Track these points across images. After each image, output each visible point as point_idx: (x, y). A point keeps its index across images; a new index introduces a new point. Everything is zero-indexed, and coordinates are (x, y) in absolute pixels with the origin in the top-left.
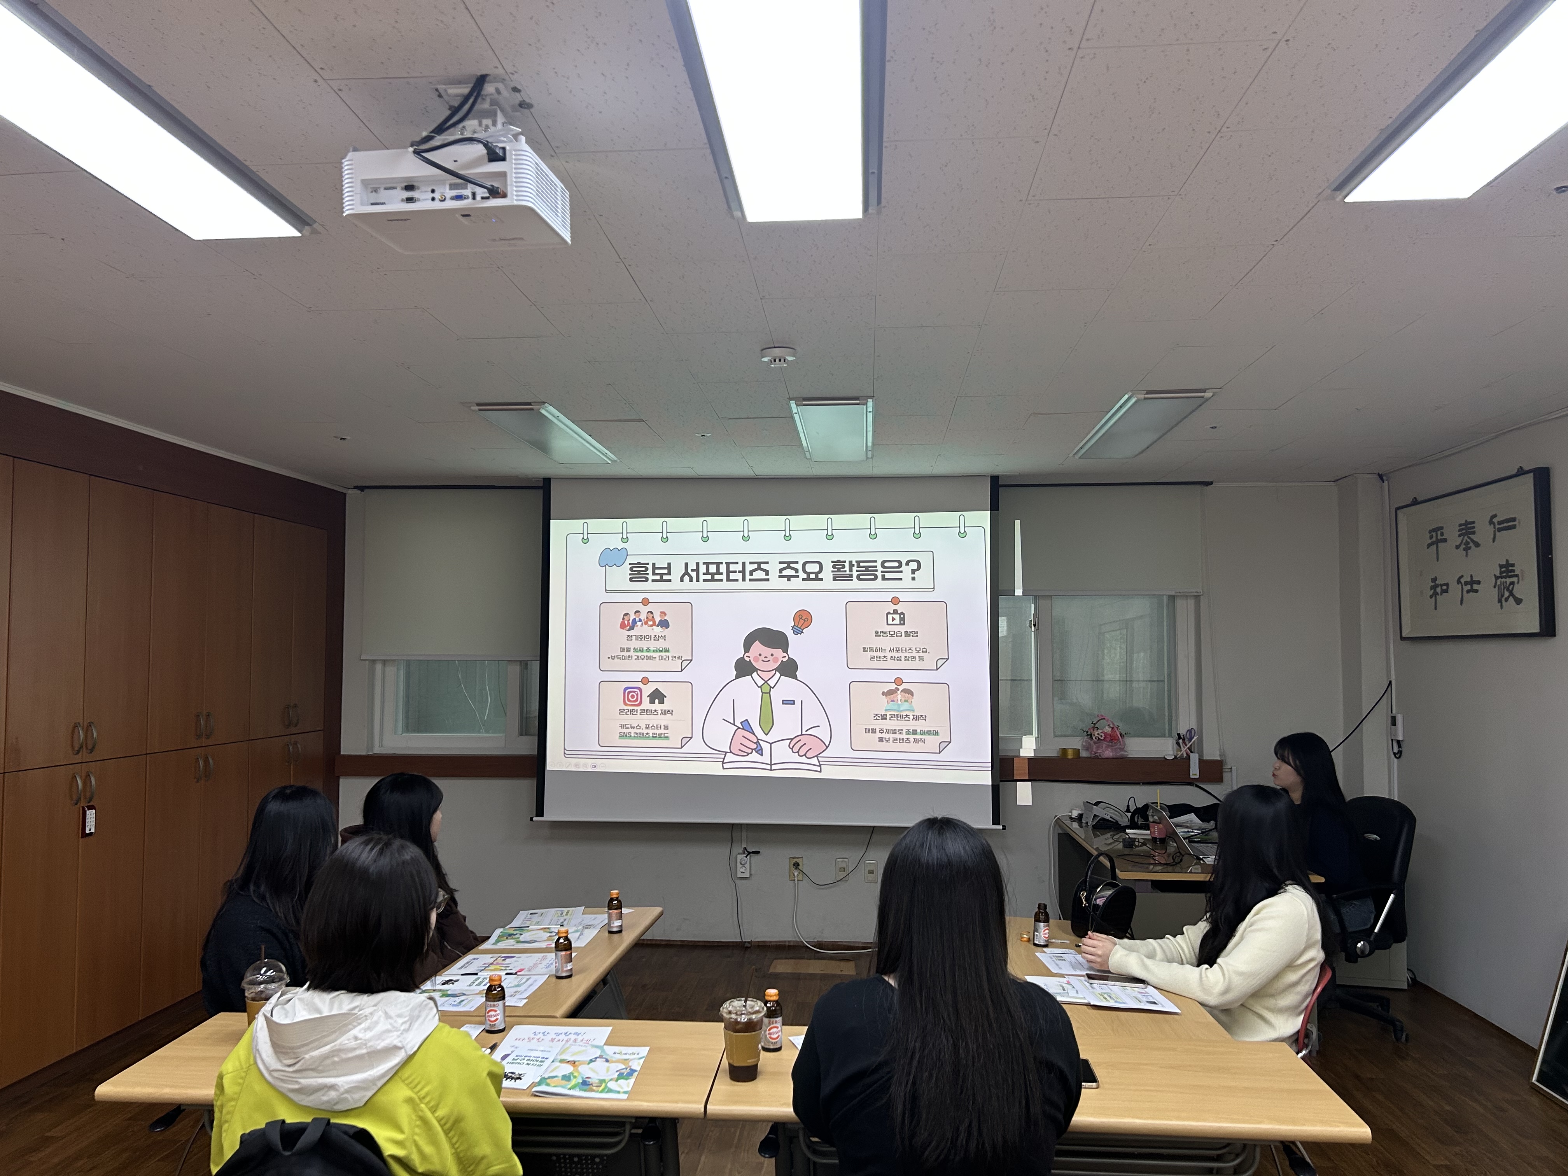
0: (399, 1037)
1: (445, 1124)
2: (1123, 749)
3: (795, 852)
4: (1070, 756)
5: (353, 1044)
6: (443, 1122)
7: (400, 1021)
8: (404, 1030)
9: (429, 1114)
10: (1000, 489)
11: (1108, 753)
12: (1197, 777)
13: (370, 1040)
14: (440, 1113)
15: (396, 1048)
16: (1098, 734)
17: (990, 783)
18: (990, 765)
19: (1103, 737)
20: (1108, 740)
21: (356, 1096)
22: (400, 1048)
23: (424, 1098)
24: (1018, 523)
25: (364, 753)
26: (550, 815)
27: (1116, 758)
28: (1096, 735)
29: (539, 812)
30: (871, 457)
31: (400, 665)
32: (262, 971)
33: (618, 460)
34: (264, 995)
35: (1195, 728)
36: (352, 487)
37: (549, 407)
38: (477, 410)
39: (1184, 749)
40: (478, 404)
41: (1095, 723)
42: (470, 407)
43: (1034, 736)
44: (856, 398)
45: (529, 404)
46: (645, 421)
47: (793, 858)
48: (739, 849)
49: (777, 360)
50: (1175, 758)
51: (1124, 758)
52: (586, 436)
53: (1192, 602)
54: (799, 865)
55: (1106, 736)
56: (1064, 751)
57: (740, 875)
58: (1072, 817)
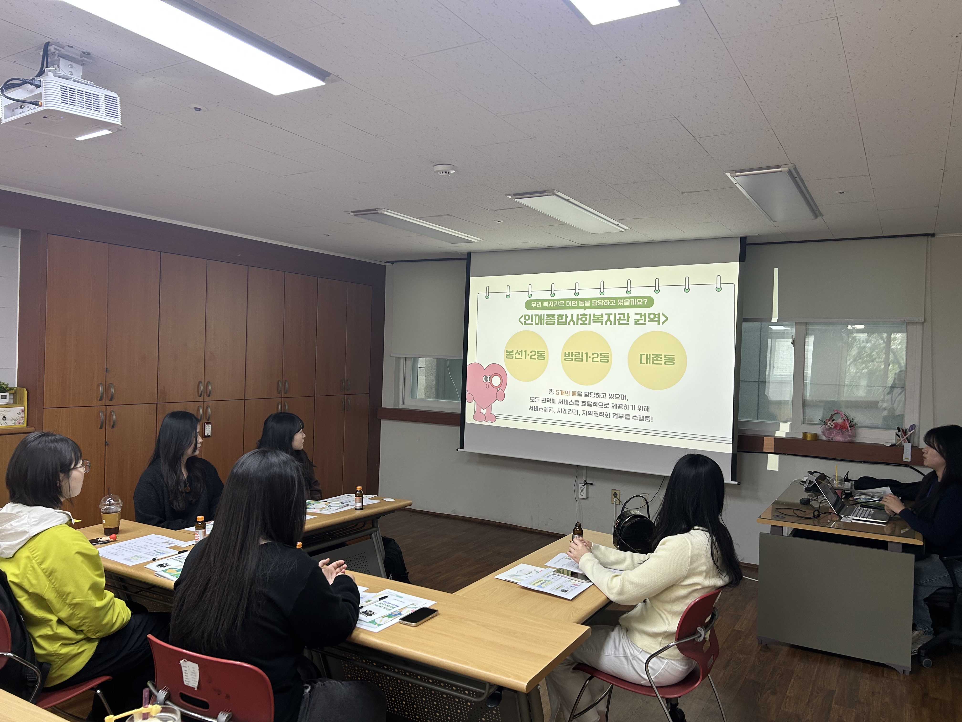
0: (28, 527)
1: (46, 572)
2: (855, 436)
3: (617, 487)
4: (809, 438)
5: (10, 527)
6: (44, 571)
7: (33, 520)
8: (33, 525)
9: (36, 566)
10: (747, 246)
11: (839, 438)
12: (909, 460)
13: (16, 527)
14: (43, 566)
15: (25, 532)
16: (830, 424)
17: (731, 453)
18: (731, 440)
19: (834, 426)
20: (838, 428)
21: (8, 552)
23: (35, 557)
24: (776, 270)
25: (392, 407)
26: (466, 449)
27: (845, 442)
28: (828, 424)
29: (462, 447)
30: (630, 229)
31: (415, 361)
32: (108, 500)
33: (482, 240)
34: (107, 511)
35: (917, 424)
36: (387, 262)
37: (388, 211)
38: (355, 215)
39: (902, 439)
40: (352, 212)
41: (832, 416)
42: (350, 213)
43: (789, 423)
44: (544, 192)
45: (375, 210)
46: (452, 215)
47: (614, 490)
48: (581, 480)
49: (444, 172)
50: (893, 445)
51: (852, 442)
52: (439, 226)
53: (919, 328)
54: (617, 495)
55: (836, 425)
56: (805, 435)
57: (580, 496)
58: (803, 482)
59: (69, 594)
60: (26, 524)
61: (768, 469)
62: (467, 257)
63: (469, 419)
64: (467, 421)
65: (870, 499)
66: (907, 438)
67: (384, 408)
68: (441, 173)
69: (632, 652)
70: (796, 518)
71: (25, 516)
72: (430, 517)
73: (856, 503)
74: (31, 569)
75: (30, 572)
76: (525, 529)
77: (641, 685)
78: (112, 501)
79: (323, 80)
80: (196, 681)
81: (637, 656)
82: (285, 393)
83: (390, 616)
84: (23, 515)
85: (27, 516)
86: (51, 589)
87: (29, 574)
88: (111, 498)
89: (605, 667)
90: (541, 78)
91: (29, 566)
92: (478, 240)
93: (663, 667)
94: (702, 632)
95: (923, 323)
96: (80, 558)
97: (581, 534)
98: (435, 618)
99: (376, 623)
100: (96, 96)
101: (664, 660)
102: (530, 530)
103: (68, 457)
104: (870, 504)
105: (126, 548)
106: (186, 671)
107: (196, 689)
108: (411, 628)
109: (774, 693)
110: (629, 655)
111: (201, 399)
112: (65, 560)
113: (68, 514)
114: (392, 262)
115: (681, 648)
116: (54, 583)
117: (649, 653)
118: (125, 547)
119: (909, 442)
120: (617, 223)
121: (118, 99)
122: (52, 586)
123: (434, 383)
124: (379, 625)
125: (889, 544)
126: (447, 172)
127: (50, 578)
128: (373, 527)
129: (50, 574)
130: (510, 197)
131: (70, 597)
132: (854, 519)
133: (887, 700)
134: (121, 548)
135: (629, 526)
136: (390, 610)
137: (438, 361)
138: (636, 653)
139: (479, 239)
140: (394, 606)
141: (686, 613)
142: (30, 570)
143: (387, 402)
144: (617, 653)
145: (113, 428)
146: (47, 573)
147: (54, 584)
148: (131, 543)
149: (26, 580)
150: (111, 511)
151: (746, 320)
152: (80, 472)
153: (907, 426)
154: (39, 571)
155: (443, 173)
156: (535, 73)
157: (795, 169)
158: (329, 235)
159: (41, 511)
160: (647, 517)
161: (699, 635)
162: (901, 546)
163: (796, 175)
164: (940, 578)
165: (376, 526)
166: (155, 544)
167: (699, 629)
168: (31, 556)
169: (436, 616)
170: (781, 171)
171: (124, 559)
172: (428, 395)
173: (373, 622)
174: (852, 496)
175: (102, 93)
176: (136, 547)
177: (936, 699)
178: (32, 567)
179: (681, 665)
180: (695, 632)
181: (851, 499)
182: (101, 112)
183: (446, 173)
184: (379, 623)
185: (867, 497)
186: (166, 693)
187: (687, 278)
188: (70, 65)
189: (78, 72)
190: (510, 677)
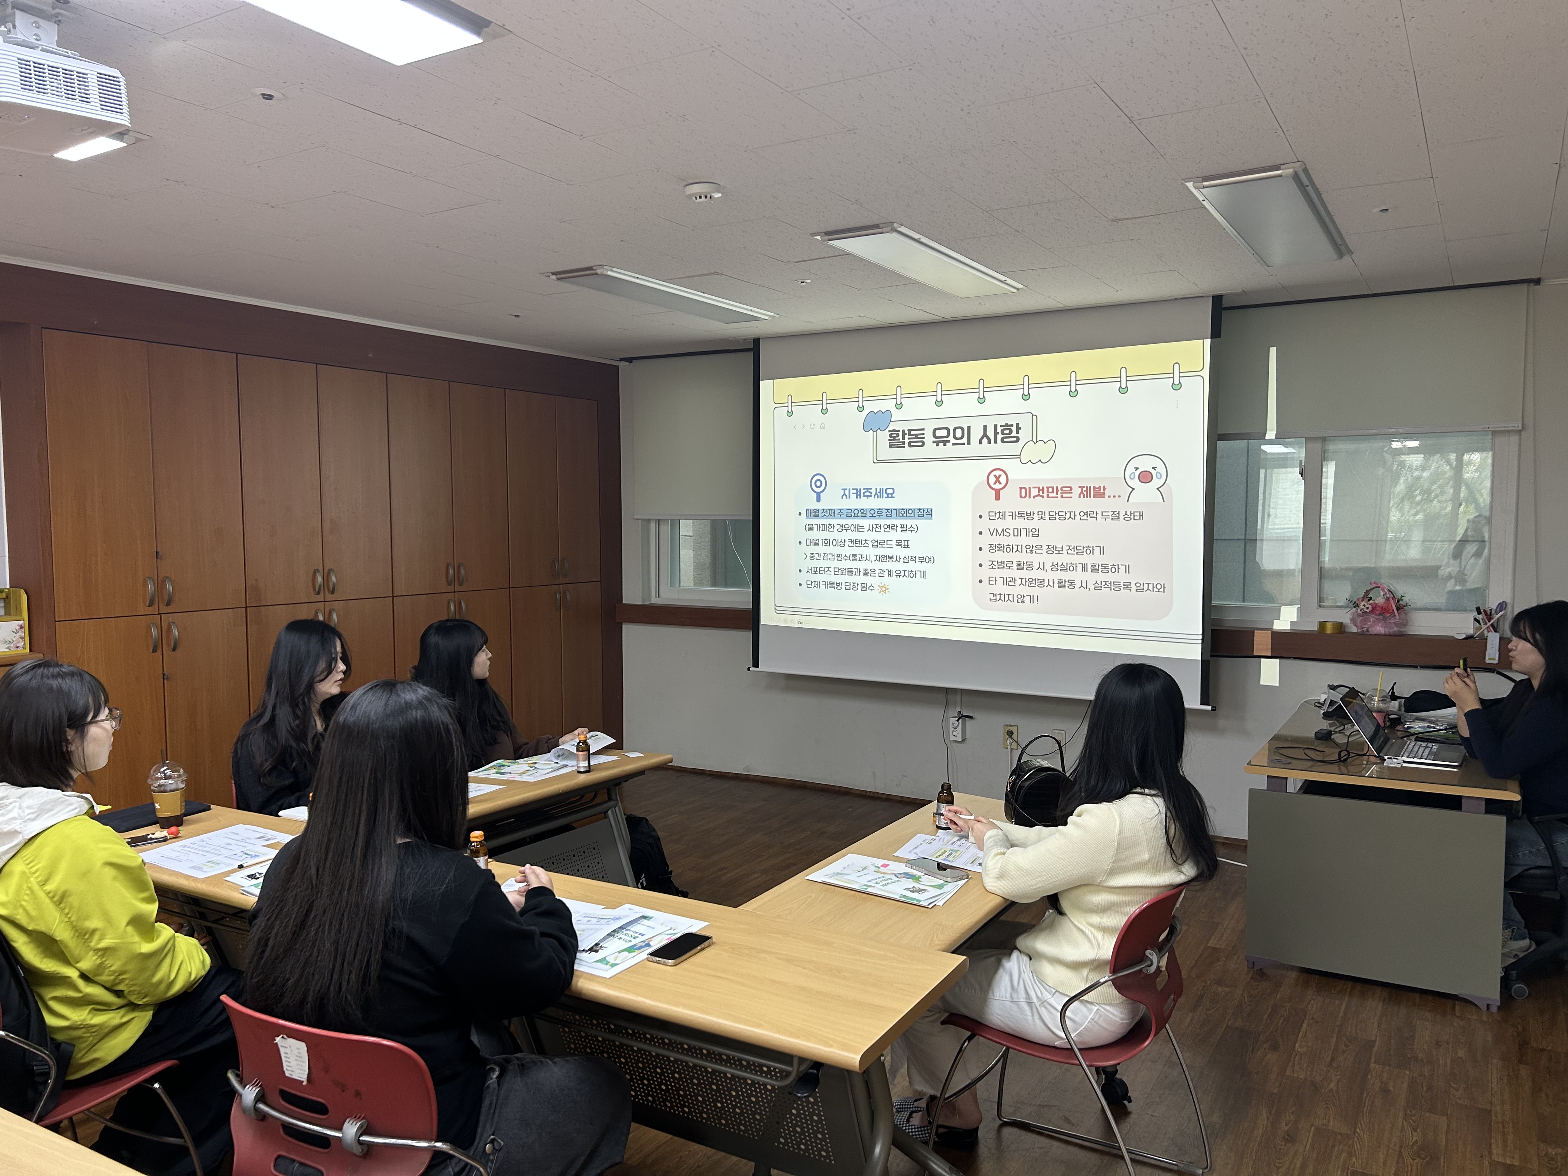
0: (20, 824)
1: (53, 897)
2: (1405, 625)
3: (1011, 720)
4: (1329, 630)
6: (51, 895)
7: (28, 811)
8: (28, 819)
9: (36, 887)
10: (1223, 312)
11: (1379, 629)
12: (1496, 662)
14: (49, 887)
15: (16, 833)
16: (1364, 606)
17: (1200, 658)
18: (1200, 637)
19: (1370, 608)
20: (1378, 613)
22: (20, 833)
23: (34, 873)
24: (1273, 351)
25: (640, 603)
26: (762, 667)
27: (1389, 635)
28: (1362, 607)
29: (756, 664)
30: (1025, 288)
31: (675, 524)
32: (162, 770)
33: (777, 316)
34: (162, 789)
35: (1509, 601)
36: (621, 360)
37: (614, 269)
38: (558, 279)
39: (1484, 627)
40: (553, 274)
41: (1367, 592)
42: (549, 276)
43: (1296, 607)
44: (877, 226)
45: (591, 268)
46: (722, 274)
47: (1007, 726)
48: (953, 712)
49: (703, 197)
50: (1469, 638)
51: (1402, 635)
52: (702, 294)
53: (1514, 439)
54: (1012, 733)
55: (1374, 608)
56: (1322, 625)
57: (952, 738)
58: (1319, 703)
59: (94, 931)
60: (15, 818)
61: (1261, 683)
62: (754, 346)
63: (767, 617)
64: (763, 621)
65: (1431, 727)
66: (1492, 625)
67: (626, 605)
68: (698, 198)
69: (1039, 995)
70: (1310, 763)
71: (13, 805)
72: (709, 778)
73: (1408, 734)
74: (28, 892)
75: (26, 898)
76: (864, 793)
77: (1055, 1048)
78: (169, 772)
79: (478, 33)
80: (305, 1071)
81: (1048, 1000)
82: (461, 584)
83: (630, 949)
84: (11, 803)
85: (17, 804)
86: (63, 925)
87: (25, 901)
88: (166, 768)
89: (996, 1019)
90: (859, 18)
91: (25, 887)
92: (769, 316)
93: (1090, 1017)
94: (1154, 958)
95: (1520, 431)
96: (110, 872)
97: (950, 802)
98: (708, 950)
99: (608, 963)
100: (83, 76)
101: (1093, 1007)
102: (871, 795)
103: (81, 703)
104: (1432, 736)
105: (196, 849)
106: (286, 1053)
107: (305, 1083)
108: (666, 968)
109: (1275, 1047)
110: (1035, 1000)
111: (320, 597)
112: (85, 875)
113: (86, 799)
114: (630, 360)
115: (1118, 985)
116: (68, 914)
117: (1067, 996)
118: (192, 848)
119: (1496, 631)
120: (1003, 278)
121: (121, 80)
122: (66, 920)
123: (708, 561)
124: (613, 965)
125: (1463, 801)
126: (708, 197)
127: (62, 905)
128: (610, 799)
129: (61, 899)
130: (819, 238)
131: (96, 937)
132: (1405, 762)
133: (1461, 1053)
134: (187, 849)
135: (1031, 787)
136: (630, 941)
137: (714, 523)
138: (1047, 996)
139: (772, 314)
140: (636, 935)
141: (1125, 929)
142: (27, 895)
143: (631, 595)
144: (1015, 996)
145: (174, 650)
146: (55, 899)
147: (69, 916)
148: (202, 841)
149: (21, 910)
150: (168, 789)
151: (1223, 437)
153: (1492, 604)
154: (42, 895)
155: (700, 197)
156: (849, 9)
157: (1306, 171)
158: (518, 316)
159: (40, 794)
160: (1061, 770)
161: (1149, 963)
162: (1484, 803)
163: (1305, 181)
165: (614, 797)
166: (243, 841)
167: (1148, 952)
168: (27, 871)
169: (709, 946)
170: (1280, 176)
171: (191, 867)
172: (698, 581)
173: (603, 961)
174: (1402, 723)
175: (92, 69)
176: (212, 847)
177: (1543, 1050)
178: (30, 889)
179: (1121, 1013)
180: (1143, 958)
181: (1399, 728)
182: (92, 103)
183: (706, 197)
184: (612, 962)
185: (1426, 725)
186: (258, 1090)
187: (1124, 369)
188: (35, 22)
189: (49, 34)
190: (831, 1046)
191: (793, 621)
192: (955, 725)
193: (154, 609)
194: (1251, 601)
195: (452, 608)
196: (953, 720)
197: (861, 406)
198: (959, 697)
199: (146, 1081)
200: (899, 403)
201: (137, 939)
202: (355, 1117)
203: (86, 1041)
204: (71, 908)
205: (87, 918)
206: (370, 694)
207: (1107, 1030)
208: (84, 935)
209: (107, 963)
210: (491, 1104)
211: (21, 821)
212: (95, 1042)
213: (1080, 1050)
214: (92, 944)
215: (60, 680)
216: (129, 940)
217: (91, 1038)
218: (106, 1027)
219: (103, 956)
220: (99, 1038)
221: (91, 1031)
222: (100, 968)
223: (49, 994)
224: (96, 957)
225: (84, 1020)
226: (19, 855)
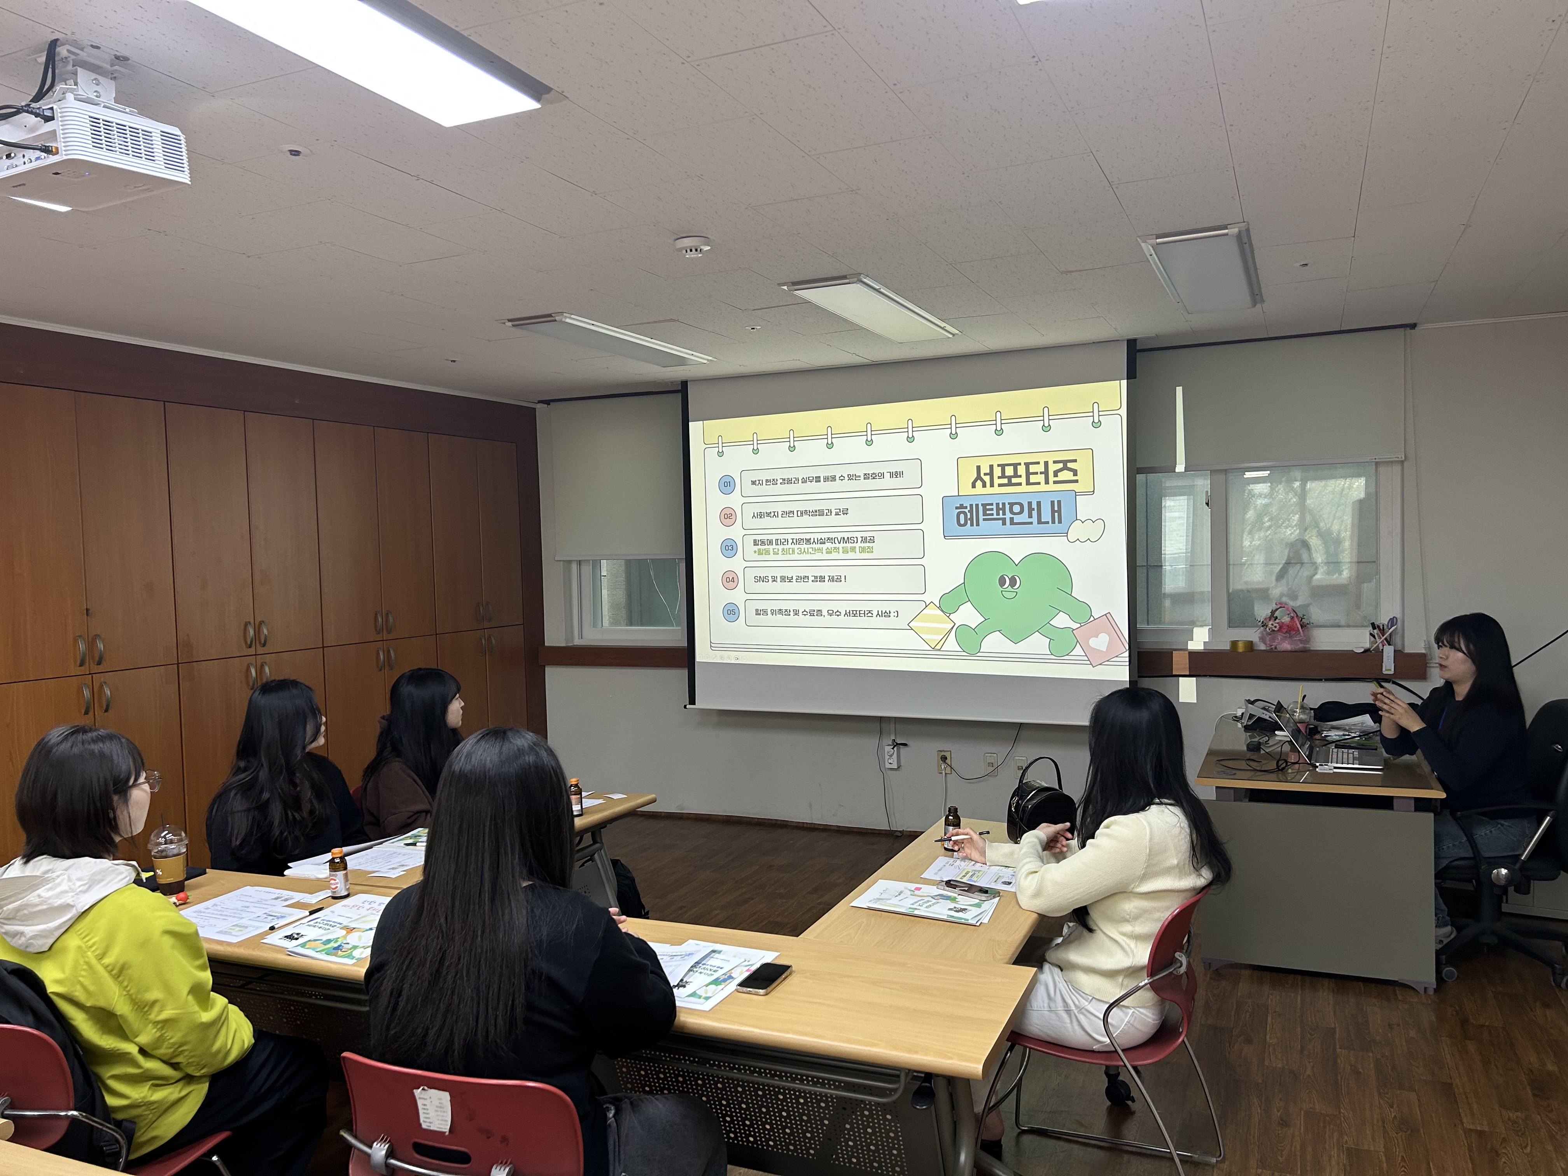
0: (73, 897)
1: (112, 970)
2: (1307, 641)
3: (945, 745)
4: (1241, 648)
6: (110, 968)
7: (79, 883)
8: (80, 891)
9: (94, 961)
10: (1138, 354)
11: (1286, 646)
12: (1392, 673)
14: (107, 961)
16: (1272, 625)
18: (1127, 659)
19: (1278, 627)
20: (1284, 631)
22: (73, 906)
23: (91, 947)
24: (1179, 390)
25: (563, 645)
26: (700, 704)
27: (1295, 651)
28: (1270, 626)
29: (692, 701)
30: (960, 333)
31: (596, 564)
32: (163, 835)
33: (715, 360)
34: (164, 854)
35: (1398, 616)
36: (539, 402)
37: (573, 316)
38: (513, 326)
39: (1379, 641)
40: (509, 320)
41: (1273, 612)
42: (504, 323)
43: (1208, 628)
44: (844, 277)
45: (550, 315)
46: (678, 321)
47: (941, 751)
48: (887, 741)
49: (694, 250)
50: (1367, 651)
51: (1305, 651)
52: (650, 340)
53: (1397, 469)
54: (946, 758)
55: (1281, 626)
56: (1234, 644)
57: (888, 766)
58: (1236, 717)
59: (155, 1002)
60: (66, 892)
62: (682, 389)
63: (702, 654)
64: (698, 659)
65: (1346, 735)
66: (1386, 639)
67: (548, 647)
68: (689, 251)
69: (1077, 1002)
70: (1249, 774)
71: (61, 877)
72: (641, 819)
73: (1326, 742)
74: (85, 967)
75: (83, 973)
76: (801, 825)
77: (1093, 1051)
78: (170, 837)
79: (538, 99)
80: (446, 1121)
81: (1086, 1007)
82: (389, 632)
83: (716, 982)
84: (58, 876)
85: (65, 877)
86: (122, 998)
87: (83, 976)
88: (167, 832)
89: (1034, 1028)
90: (901, 93)
91: (81, 962)
92: (708, 360)
93: (1126, 1020)
94: (1184, 960)
95: (1402, 462)
96: (168, 941)
99: (700, 997)
100: (147, 134)
101: (1129, 1010)
102: (808, 826)
104: (1347, 743)
105: (213, 914)
106: (425, 1105)
107: (446, 1134)
108: (756, 997)
109: (1249, 1041)
110: (1073, 1008)
111: (252, 651)
112: (144, 944)
113: (133, 866)
114: (548, 402)
115: (1154, 987)
116: (127, 987)
117: (1106, 1003)
118: (209, 913)
119: (1389, 644)
120: (942, 324)
121: (182, 138)
122: (125, 993)
123: (623, 601)
124: (707, 998)
125: (1395, 800)
126: (699, 250)
127: (121, 978)
128: (595, 842)
129: (119, 972)
130: (785, 288)
131: (156, 1009)
132: (1335, 768)
133: (1413, 1034)
134: (202, 914)
135: (1035, 807)
136: (712, 975)
137: (628, 563)
138: (1084, 1003)
139: (711, 358)
140: (715, 969)
141: (1160, 935)
142: (84, 970)
143: (554, 637)
144: (1052, 1005)
145: (106, 711)
146: (114, 972)
147: (129, 988)
148: (215, 905)
149: (78, 987)
150: (171, 854)
151: (1140, 471)
152: (144, 791)
153: (1384, 620)
154: (100, 969)
155: (691, 250)
156: (895, 85)
157: (1248, 230)
158: (454, 361)
159: (86, 865)
160: (1058, 788)
161: (1179, 965)
162: (1413, 802)
163: (1245, 240)
164: (1454, 845)
165: (599, 840)
166: (258, 902)
167: (1177, 955)
168: (83, 945)
170: (1227, 235)
171: (218, 932)
172: (615, 622)
173: (694, 995)
174: (1319, 732)
175: (156, 128)
176: (230, 911)
177: (1482, 1026)
178: (87, 963)
179: (1153, 1014)
180: (1173, 961)
181: (1317, 737)
182: (157, 162)
183: (696, 250)
184: (704, 995)
185: (1341, 733)
186: (387, 1146)
187: (1046, 409)
188: (95, 79)
189: (108, 91)
190: (951, 1058)
191: (730, 658)
192: (891, 753)
193: (85, 669)
194: (1155, 624)
195: (382, 657)
196: (888, 749)
197: (792, 446)
198: (892, 726)
199: (204, 1155)
200: (830, 443)
201: (196, 1008)
202: (506, 1163)
203: (145, 1119)
204: (130, 980)
205: (147, 990)
206: (483, 743)
207: (1140, 1030)
208: (143, 1007)
209: (166, 1035)
210: (614, 1142)
211: (73, 894)
212: (155, 1119)
213: (1123, 1050)
214: (152, 1016)
215: (101, 745)
216: (190, 1010)
217: (150, 1116)
218: (167, 1103)
219: (162, 1028)
220: (158, 1114)
221: (152, 1108)
222: (159, 1041)
223: (108, 1073)
224: (155, 1030)
225: (144, 1097)
226: (71, 930)
